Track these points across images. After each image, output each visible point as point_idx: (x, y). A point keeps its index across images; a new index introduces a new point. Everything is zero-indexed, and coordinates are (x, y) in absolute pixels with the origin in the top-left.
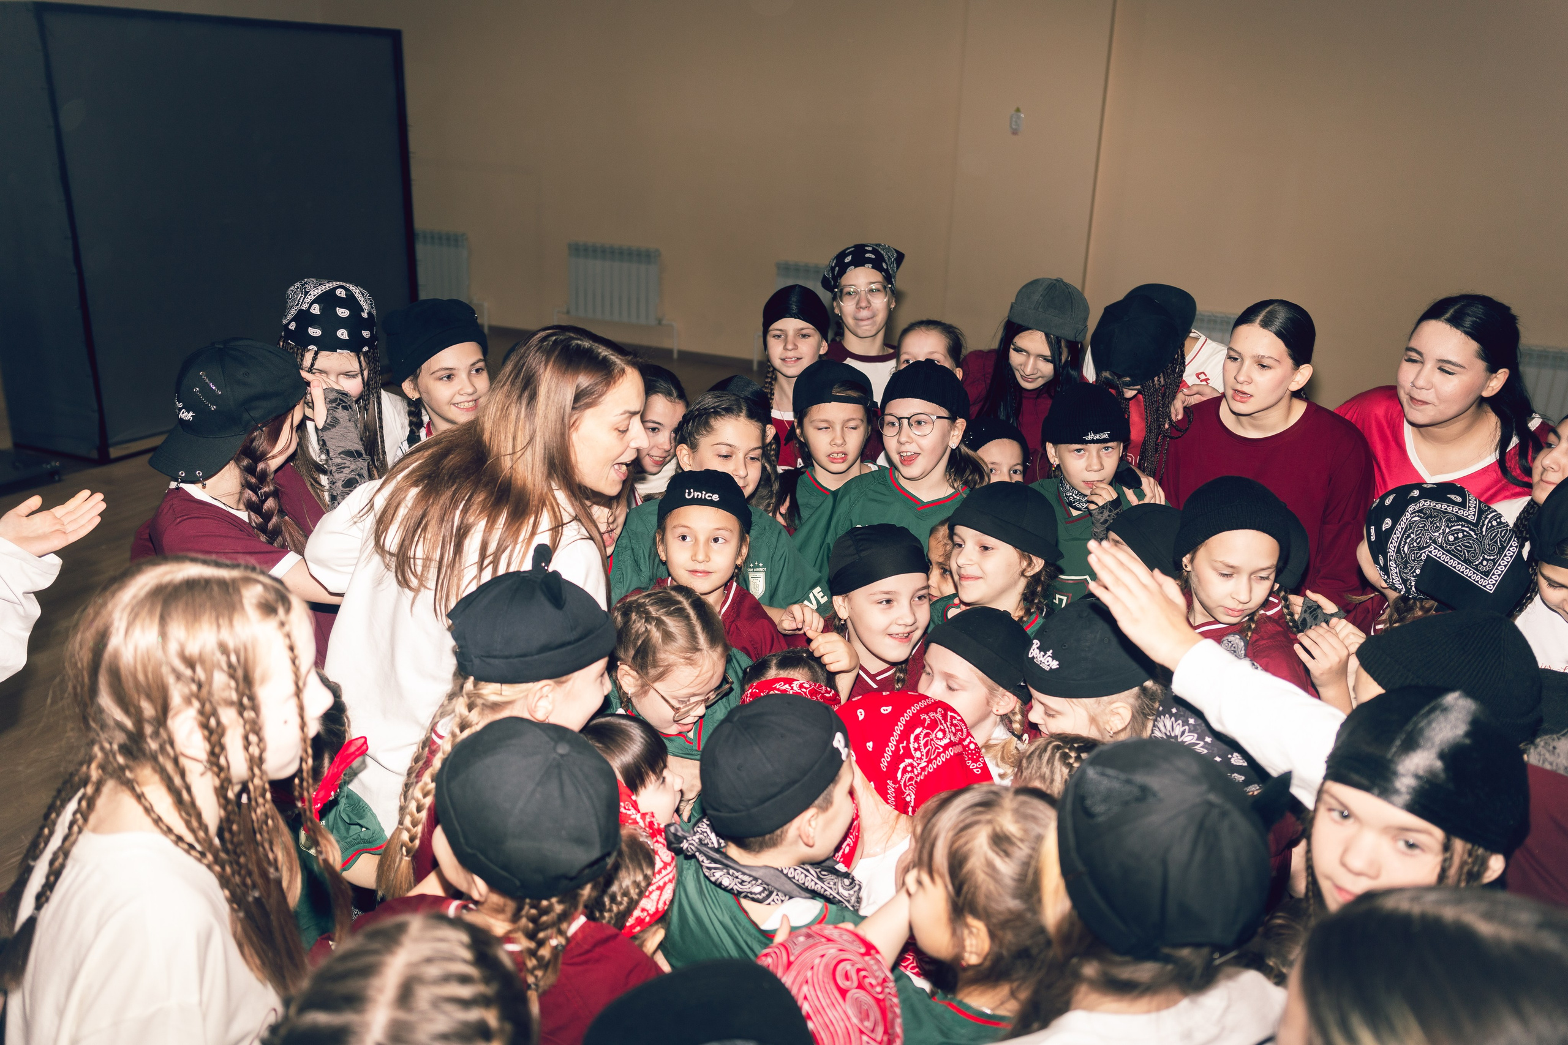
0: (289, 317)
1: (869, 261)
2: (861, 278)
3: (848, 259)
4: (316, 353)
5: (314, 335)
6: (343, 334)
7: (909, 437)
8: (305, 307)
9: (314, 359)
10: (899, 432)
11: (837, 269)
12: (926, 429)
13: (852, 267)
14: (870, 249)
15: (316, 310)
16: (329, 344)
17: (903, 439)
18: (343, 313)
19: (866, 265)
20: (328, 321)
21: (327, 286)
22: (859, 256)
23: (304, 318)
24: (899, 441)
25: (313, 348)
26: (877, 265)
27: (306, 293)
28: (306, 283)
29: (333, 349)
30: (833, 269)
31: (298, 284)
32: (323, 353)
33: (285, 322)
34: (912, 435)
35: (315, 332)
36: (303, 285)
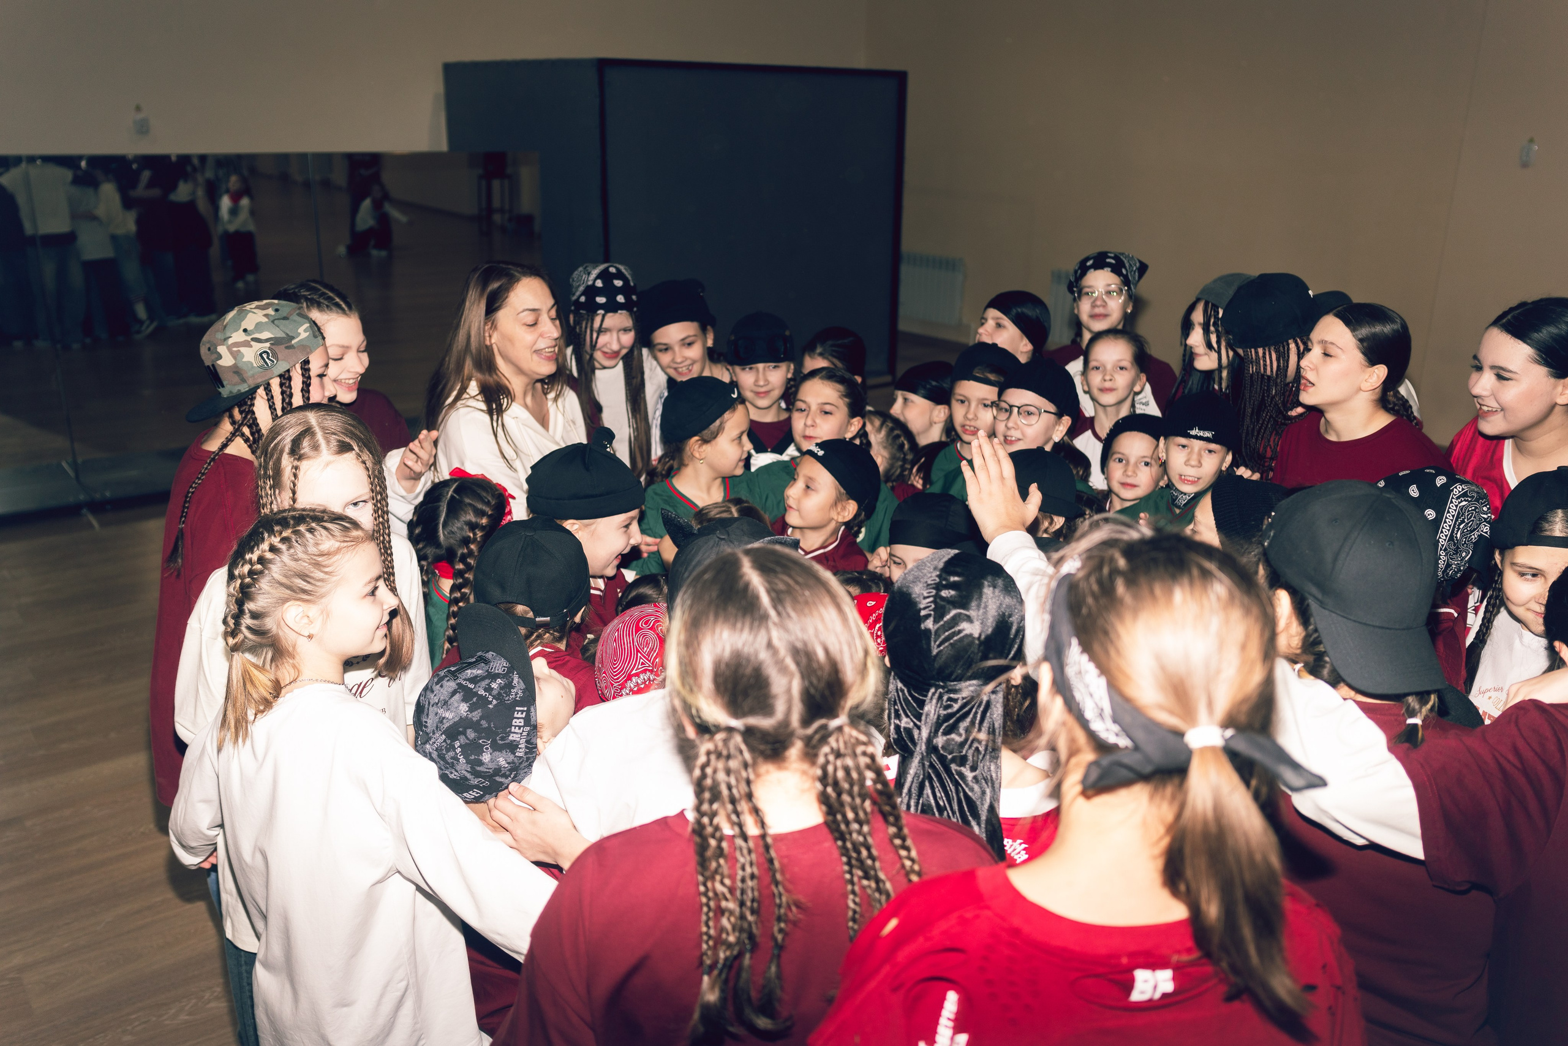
0: (578, 293)
1: (1109, 265)
2: (1100, 281)
3: (1089, 263)
4: (604, 316)
5: (601, 302)
6: (620, 299)
7: (1016, 424)
8: (590, 283)
9: (602, 321)
10: (1008, 418)
11: (1079, 271)
12: (1033, 419)
13: (1092, 270)
14: (1112, 255)
15: (599, 284)
16: (612, 307)
17: (1010, 424)
18: (618, 283)
19: (1106, 269)
20: (610, 291)
21: (602, 267)
22: (1100, 262)
23: (591, 291)
24: (1006, 426)
25: (601, 312)
26: (1116, 269)
27: (589, 274)
28: (586, 267)
29: (615, 311)
30: (1076, 272)
31: (581, 269)
32: (610, 315)
33: (574, 298)
34: (1019, 423)
35: (601, 300)
36: (585, 268)
